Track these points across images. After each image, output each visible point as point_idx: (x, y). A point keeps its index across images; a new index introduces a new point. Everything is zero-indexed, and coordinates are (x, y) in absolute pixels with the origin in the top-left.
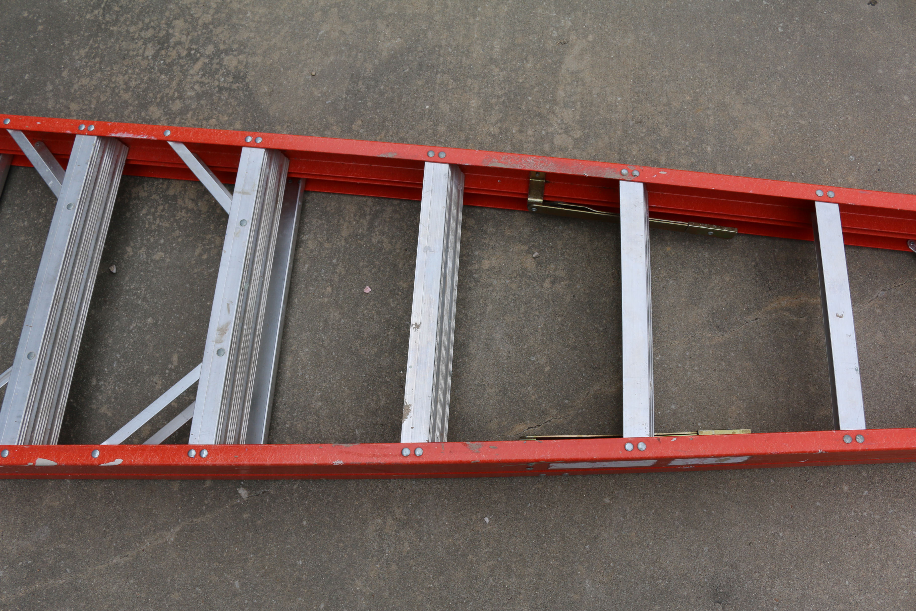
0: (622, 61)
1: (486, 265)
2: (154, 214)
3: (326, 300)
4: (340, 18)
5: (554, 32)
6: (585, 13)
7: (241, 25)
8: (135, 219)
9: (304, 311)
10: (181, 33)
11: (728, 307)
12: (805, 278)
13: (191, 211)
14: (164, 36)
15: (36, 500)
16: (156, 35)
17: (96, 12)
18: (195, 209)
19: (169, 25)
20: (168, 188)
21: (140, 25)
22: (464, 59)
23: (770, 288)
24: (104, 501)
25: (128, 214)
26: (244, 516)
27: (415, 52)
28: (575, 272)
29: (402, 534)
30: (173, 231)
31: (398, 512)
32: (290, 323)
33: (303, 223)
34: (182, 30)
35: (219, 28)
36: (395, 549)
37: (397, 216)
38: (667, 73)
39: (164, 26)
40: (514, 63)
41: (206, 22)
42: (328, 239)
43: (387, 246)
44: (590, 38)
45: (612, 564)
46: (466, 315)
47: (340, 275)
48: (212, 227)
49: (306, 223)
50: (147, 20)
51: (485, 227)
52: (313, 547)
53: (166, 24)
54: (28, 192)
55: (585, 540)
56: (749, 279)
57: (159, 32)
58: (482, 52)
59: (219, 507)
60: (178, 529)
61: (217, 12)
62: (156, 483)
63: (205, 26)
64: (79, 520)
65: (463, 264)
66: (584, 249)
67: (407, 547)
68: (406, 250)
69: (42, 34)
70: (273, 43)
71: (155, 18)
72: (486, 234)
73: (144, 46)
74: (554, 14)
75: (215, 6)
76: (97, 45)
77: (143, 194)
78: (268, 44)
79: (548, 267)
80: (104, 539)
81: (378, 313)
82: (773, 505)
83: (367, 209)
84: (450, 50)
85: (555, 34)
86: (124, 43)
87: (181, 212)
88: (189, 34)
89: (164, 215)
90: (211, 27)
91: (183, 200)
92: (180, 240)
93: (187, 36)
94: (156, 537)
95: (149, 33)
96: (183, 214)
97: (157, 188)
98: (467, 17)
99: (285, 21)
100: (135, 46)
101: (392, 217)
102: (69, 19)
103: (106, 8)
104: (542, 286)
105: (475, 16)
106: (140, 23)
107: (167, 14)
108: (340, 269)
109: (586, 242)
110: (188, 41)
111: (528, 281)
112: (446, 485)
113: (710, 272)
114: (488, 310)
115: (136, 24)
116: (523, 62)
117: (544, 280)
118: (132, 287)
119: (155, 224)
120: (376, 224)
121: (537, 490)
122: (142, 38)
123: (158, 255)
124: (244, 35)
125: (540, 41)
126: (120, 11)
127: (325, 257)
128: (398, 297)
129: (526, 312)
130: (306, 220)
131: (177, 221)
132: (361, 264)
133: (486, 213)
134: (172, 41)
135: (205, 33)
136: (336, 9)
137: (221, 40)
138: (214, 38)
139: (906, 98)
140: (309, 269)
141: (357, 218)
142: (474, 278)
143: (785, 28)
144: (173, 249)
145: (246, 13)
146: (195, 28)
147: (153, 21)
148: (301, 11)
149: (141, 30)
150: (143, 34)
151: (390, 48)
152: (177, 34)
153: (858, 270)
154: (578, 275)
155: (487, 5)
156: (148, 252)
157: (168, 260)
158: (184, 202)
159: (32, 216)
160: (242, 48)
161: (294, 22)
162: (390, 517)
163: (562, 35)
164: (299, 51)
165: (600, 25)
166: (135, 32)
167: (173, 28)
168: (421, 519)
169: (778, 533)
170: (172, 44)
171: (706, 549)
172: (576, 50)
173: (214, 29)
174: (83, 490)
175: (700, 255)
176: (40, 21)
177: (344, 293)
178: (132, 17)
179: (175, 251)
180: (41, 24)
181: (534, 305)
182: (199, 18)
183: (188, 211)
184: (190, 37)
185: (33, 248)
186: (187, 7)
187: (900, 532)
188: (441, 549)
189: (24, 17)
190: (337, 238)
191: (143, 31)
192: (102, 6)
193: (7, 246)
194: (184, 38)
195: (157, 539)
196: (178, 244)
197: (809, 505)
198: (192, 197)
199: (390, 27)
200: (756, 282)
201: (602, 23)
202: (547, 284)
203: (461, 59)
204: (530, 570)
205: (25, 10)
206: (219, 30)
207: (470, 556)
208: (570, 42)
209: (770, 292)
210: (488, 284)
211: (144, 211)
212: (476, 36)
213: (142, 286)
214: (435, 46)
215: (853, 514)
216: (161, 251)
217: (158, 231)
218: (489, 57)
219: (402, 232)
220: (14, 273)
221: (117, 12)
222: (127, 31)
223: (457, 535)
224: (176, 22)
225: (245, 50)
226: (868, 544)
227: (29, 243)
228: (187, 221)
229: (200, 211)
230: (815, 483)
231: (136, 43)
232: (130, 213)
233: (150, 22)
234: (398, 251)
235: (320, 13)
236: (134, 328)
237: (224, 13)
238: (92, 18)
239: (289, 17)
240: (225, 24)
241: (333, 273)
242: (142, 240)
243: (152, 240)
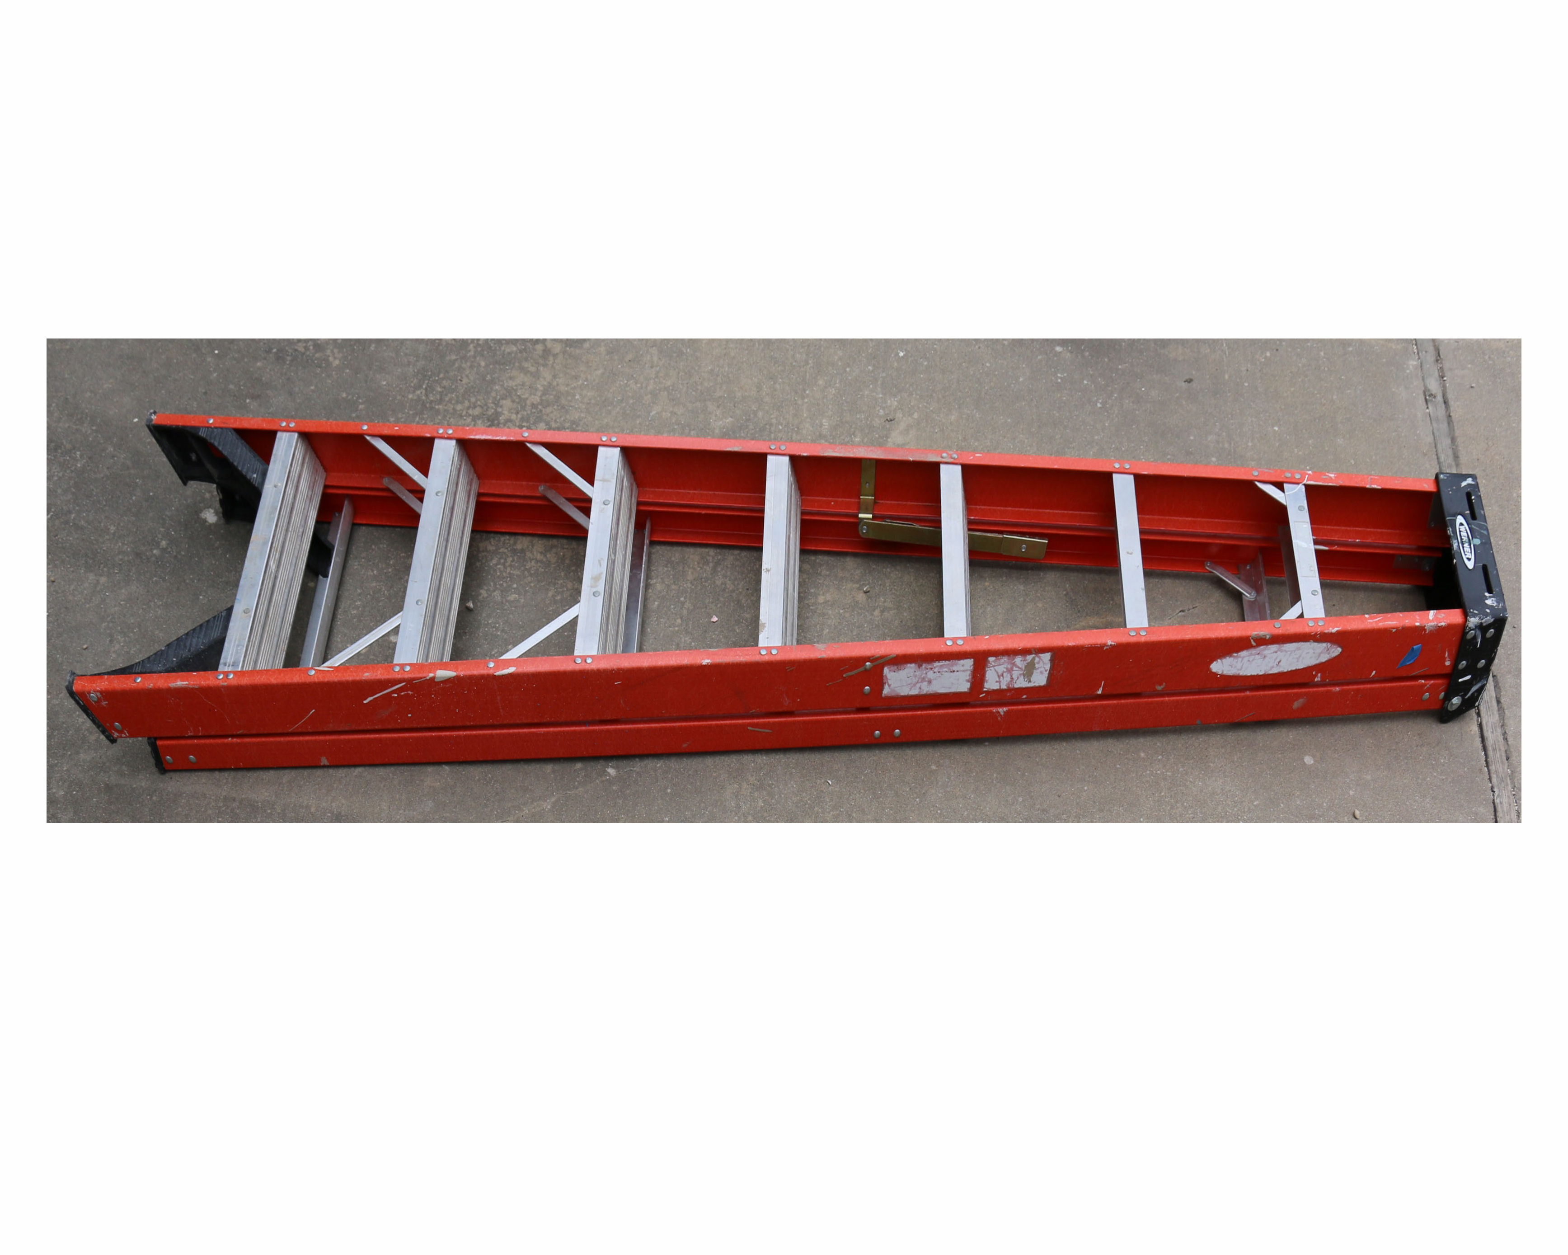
0: (946, 434)
1: (821, 599)
2: (504, 564)
3: (677, 629)
4: (670, 400)
5: (881, 411)
6: (911, 394)
7: (571, 406)
8: (486, 568)
9: (657, 637)
10: (510, 410)
11: (1040, 627)
12: (1111, 602)
13: (541, 561)
14: (493, 414)
15: (418, 782)
16: (484, 413)
17: (418, 392)
18: (544, 560)
19: (497, 404)
20: (515, 543)
21: (467, 403)
22: (794, 435)
23: (1079, 611)
24: (482, 781)
25: (478, 564)
26: (614, 788)
27: (747, 430)
28: (902, 604)
29: (756, 794)
30: (525, 577)
31: (752, 779)
32: (644, 647)
33: (650, 570)
34: (511, 409)
35: (548, 408)
36: (751, 805)
37: (737, 563)
38: (989, 444)
39: (492, 405)
40: (842, 437)
41: (535, 402)
42: (674, 582)
43: (730, 586)
44: (916, 416)
45: (939, 812)
46: (805, 637)
47: (688, 609)
48: (562, 574)
49: (653, 570)
50: (473, 400)
51: (819, 570)
52: (677, 807)
53: (493, 403)
54: (373, 547)
55: (915, 795)
56: (1060, 604)
57: (487, 410)
58: (811, 429)
59: (591, 783)
60: (553, 799)
61: (545, 393)
62: (530, 767)
63: (534, 406)
64: (461, 796)
65: (801, 599)
66: (910, 586)
67: (761, 803)
68: (748, 589)
69: (364, 412)
70: (605, 422)
71: (481, 398)
72: (821, 575)
73: (473, 423)
74: (881, 396)
75: (541, 388)
76: (423, 422)
77: (491, 548)
78: (600, 423)
79: (878, 600)
80: (486, 809)
81: (725, 637)
82: (1079, 768)
83: (711, 559)
84: (781, 427)
85: (882, 412)
86: (452, 419)
87: (531, 562)
88: (518, 413)
89: (514, 565)
90: (540, 407)
91: (532, 552)
92: (532, 585)
93: (517, 416)
94: (533, 806)
95: (477, 412)
96: (533, 563)
97: (504, 543)
98: (796, 398)
99: (615, 403)
100: (464, 422)
101: (733, 564)
102: (391, 399)
103: (428, 389)
104: (872, 615)
105: (803, 398)
106: (466, 402)
107: (493, 394)
108: (688, 605)
109: (912, 580)
110: (518, 420)
111: (860, 611)
112: (793, 759)
113: (1025, 601)
114: (825, 633)
115: (462, 403)
116: (851, 436)
117: (874, 610)
118: (490, 622)
119: (506, 572)
120: (719, 569)
121: (872, 761)
122: (470, 415)
123: (512, 597)
124: (575, 416)
125: (868, 419)
126: (443, 391)
127: (673, 596)
128: (743, 625)
129: (859, 634)
130: (653, 568)
131: (529, 570)
132: (707, 601)
133: (820, 559)
134: (502, 419)
135: (535, 413)
136: (666, 393)
137: (552, 419)
138: (545, 417)
139: (1214, 459)
140: (659, 606)
141: (701, 565)
142: (812, 609)
143: (1103, 403)
144: (526, 592)
145: (574, 395)
146: (524, 408)
147: (479, 400)
148: (630, 394)
149: (468, 408)
150: (470, 412)
151: (722, 426)
152: (506, 412)
153: (1161, 595)
154: (905, 606)
155: (815, 389)
156: (502, 594)
157: (523, 600)
158: (533, 554)
159: (380, 567)
160: (574, 426)
161: (624, 404)
162: (745, 783)
163: (888, 414)
164: (632, 430)
165: (925, 404)
166: (462, 410)
167: (501, 407)
168: (773, 784)
169: (1083, 788)
170: (502, 421)
171: (1020, 799)
172: (902, 426)
173: (543, 409)
174: (462, 774)
175: (1015, 588)
176: (360, 401)
177: (693, 623)
178: (457, 397)
179: (529, 594)
180: (362, 404)
181: (865, 629)
182: (527, 399)
183: (537, 561)
184: (519, 416)
185: (386, 592)
186: (513, 389)
187: (1188, 783)
188: (790, 804)
189: (343, 398)
190: (683, 581)
191: (471, 409)
192: (424, 387)
193: (359, 591)
194: (514, 417)
195: (534, 808)
196: (531, 587)
197: (1110, 767)
198: (540, 551)
199: (721, 409)
200: (1067, 606)
201: (927, 403)
202: (877, 613)
203: (792, 436)
204: (869, 817)
205: (343, 392)
206: (549, 410)
207: (816, 809)
208: (897, 419)
209: (1079, 614)
210: (824, 613)
211: (494, 562)
212: (805, 415)
213: (500, 621)
214: (766, 424)
215: (1148, 772)
216: (515, 593)
217: (510, 577)
218: (818, 433)
219: (744, 575)
220: (370, 612)
221: (440, 392)
222: (454, 409)
223: (804, 794)
224: (503, 402)
225: (578, 429)
226: (1160, 793)
227: (382, 588)
228: (538, 570)
229: (549, 562)
230: (1115, 752)
231: (465, 420)
232: (480, 563)
233: (476, 401)
234: (740, 590)
235: (649, 396)
236: (496, 653)
237: (552, 395)
238: (415, 398)
239: (619, 400)
240: (554, 405)
241: (681, 608)
242: (495, 584)
243: (505, 585)
